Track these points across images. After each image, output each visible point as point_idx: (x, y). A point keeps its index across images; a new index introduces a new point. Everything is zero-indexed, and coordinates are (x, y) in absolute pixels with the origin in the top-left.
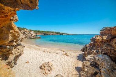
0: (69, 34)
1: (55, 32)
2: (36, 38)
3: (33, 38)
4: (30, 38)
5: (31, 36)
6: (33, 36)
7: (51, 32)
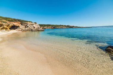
0: (80, 27)
1: (65, 26)
2: (39, 31)
3: (34, 31)
4: (32, 30)
5: (33, 29)
6: (35, 29)
7: (61, 25)
